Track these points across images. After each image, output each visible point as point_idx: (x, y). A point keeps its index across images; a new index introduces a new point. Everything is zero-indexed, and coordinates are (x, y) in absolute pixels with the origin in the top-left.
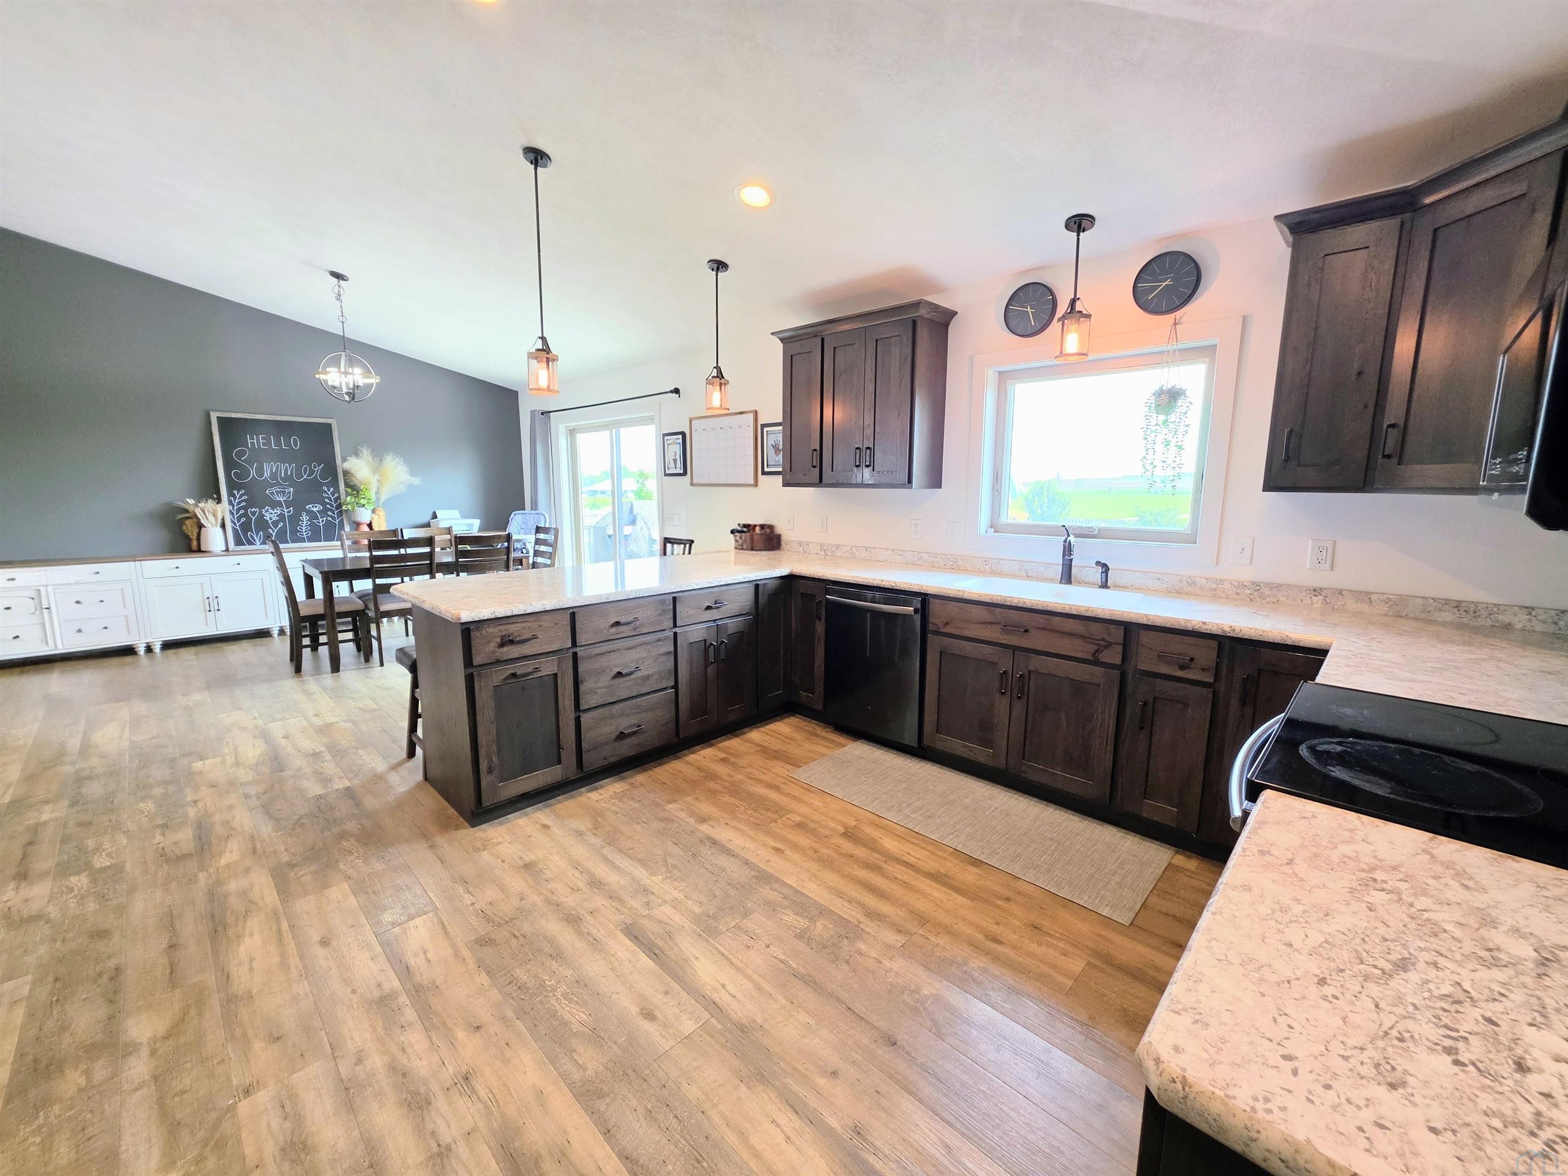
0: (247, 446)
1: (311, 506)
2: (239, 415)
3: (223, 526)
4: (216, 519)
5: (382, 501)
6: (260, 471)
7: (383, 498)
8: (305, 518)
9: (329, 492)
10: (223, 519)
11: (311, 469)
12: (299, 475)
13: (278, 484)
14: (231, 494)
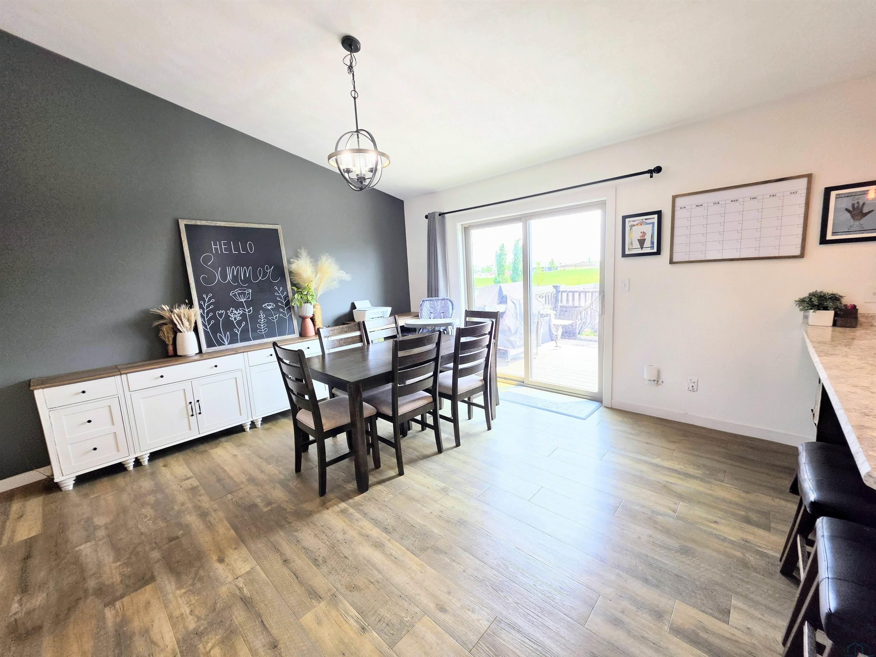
0: (212, 253)
1: (266, 304)
2: (204, 223)
4: (190, 324)
6: (224, 276)
8: (262, 315)
9: (279, 292)
10: (196, 323)
11: (264, 270)
12: (256, 277)
13: (239, 286)
14: (200, 298)
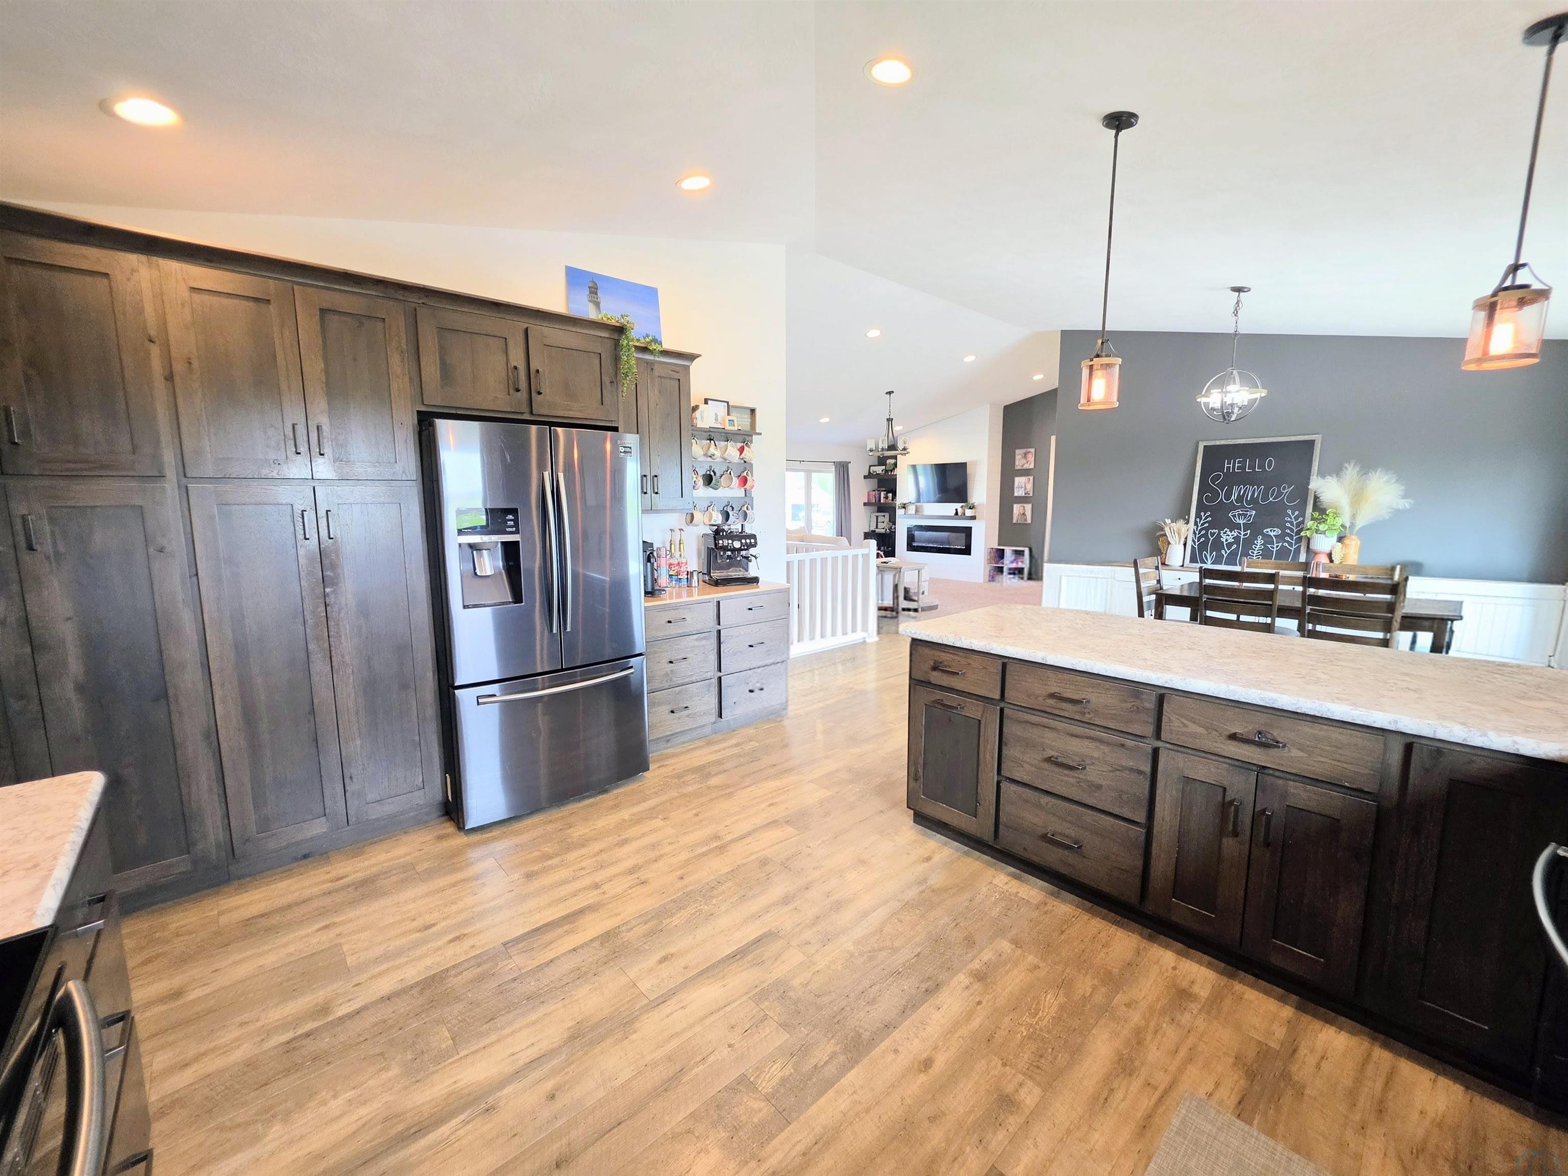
0: (1223, 472)
1: (1269, 530)
2: (1223, 442)
3: (1185, 545)
4: (1180, 538)
5: (1357, 528)
7: (1359, 524)
8: (1260, 541)
9: (1292, 515)
10: (1186, 538)
11: (1279, 490)
12: (1266, 498)
13: (1243, 507)
14: (1198, 515)
